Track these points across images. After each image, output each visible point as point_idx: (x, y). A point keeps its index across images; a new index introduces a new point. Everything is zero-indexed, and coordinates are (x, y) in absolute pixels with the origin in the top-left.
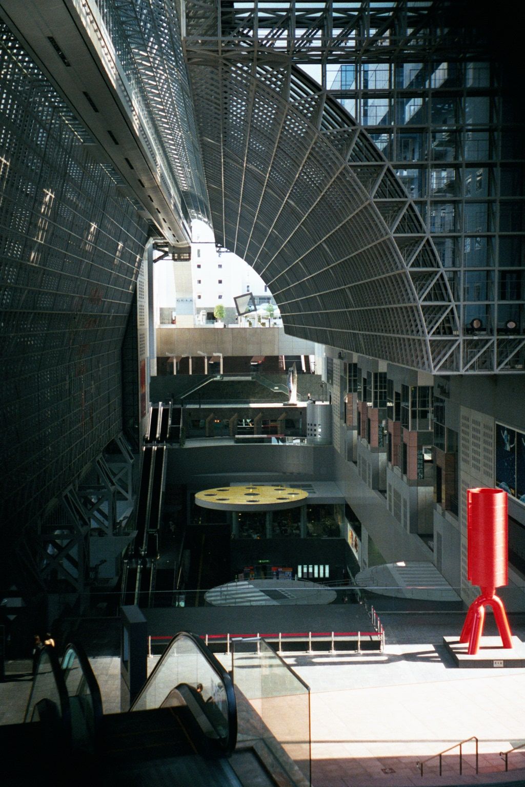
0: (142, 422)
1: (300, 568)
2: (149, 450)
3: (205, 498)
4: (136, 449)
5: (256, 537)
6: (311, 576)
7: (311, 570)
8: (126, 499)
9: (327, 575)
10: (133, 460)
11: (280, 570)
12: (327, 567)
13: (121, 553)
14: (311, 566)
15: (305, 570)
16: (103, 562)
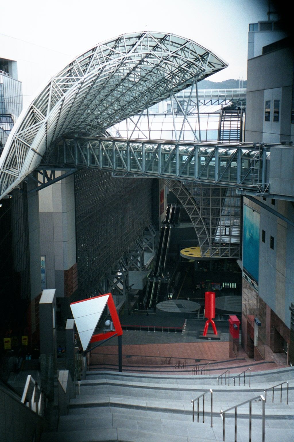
0: (161, 217)
1: (223, 284)
2: (164, 228)
3: (184, 253)
4: (157, 229)
5: (205, 270)
6: (228, 287)
7: (228, 285)
8: (151, 252)
9: (235, 287)
10: (155, 235)
11: (215, 284)
12: (235, 284)
13: (146, 277)
14: (228, 283)
15: (226, 285)
16: (133, 285)
